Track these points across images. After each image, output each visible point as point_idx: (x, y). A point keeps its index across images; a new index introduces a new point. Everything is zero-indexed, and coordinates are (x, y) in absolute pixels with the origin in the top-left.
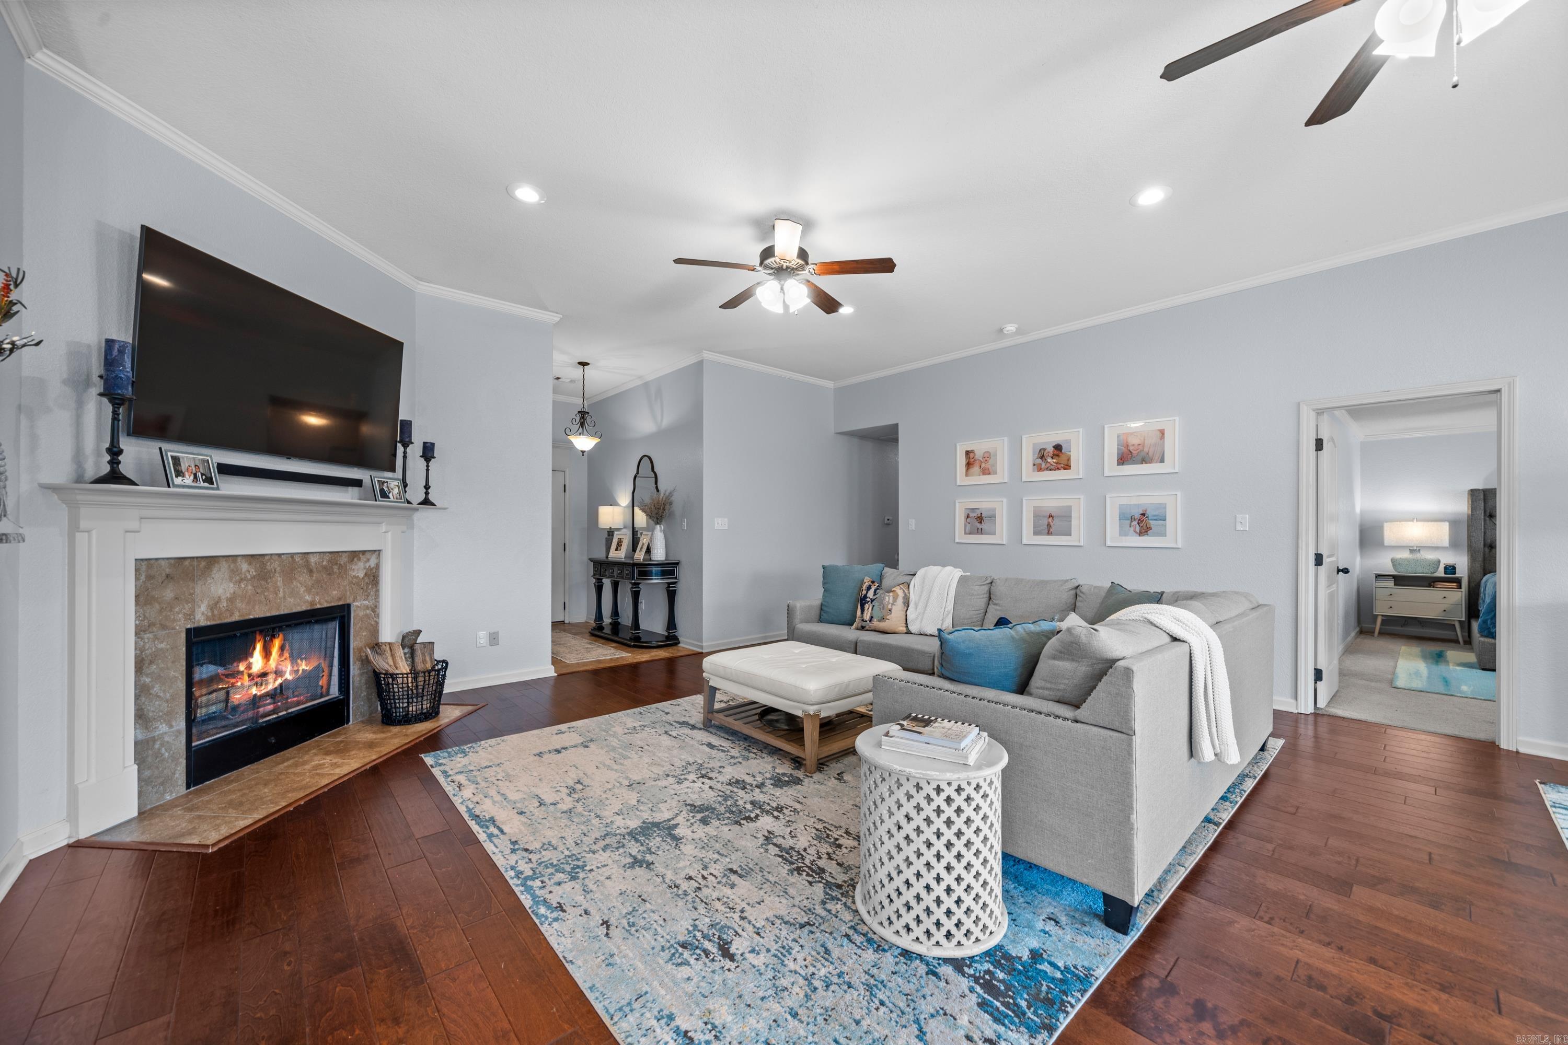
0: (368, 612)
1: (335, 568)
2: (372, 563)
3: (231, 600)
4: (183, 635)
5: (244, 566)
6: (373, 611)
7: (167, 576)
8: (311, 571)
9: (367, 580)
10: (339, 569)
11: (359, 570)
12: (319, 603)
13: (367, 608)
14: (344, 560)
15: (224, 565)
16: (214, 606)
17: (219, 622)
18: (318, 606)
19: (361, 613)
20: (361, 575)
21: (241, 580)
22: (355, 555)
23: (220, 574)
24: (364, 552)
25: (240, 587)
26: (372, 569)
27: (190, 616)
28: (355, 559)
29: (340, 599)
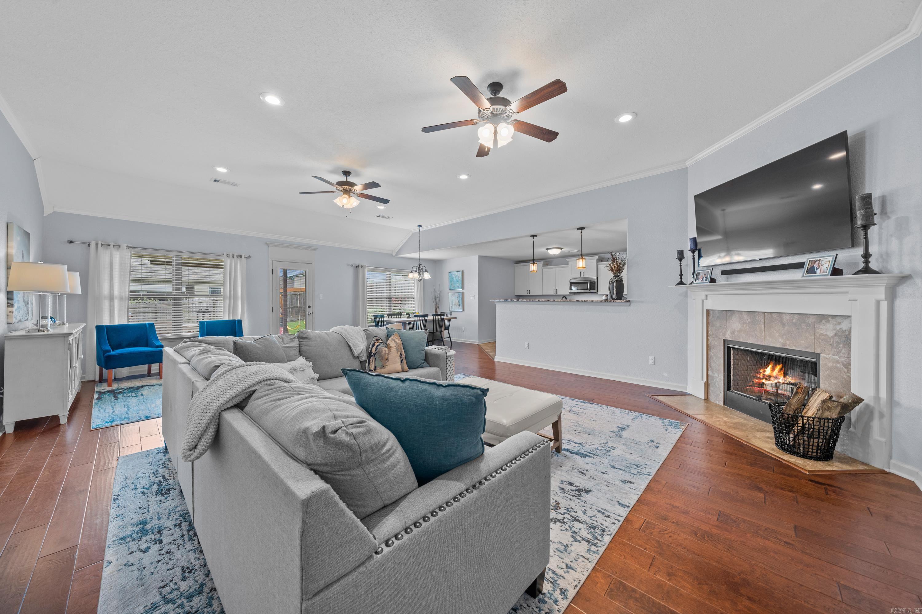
0: (838, 365)
1: (803, 326)
2: (844, 326)
3: (739, 331)
4: (722, 342)
5: (745, 317)
6: (845, 366)
7: (718, 317)
8: (783, 324)
9: (837, 339)
10: (806, 326)
11: (828, 329)
12: (789, 345)
13: (838, 362)
14: (811, 320)
15: (737, 315)
16: (732, 333)
17: (734, 340)
18: (788, 347)
19: (830, 365)
20: (830, 334)
21: (744, 323)
22: (823, 318)
23: (735, 318)
24: (834, 317)
25: (743, 326)
26: (843, 332)
27: (725, 334)
28: (824, 321)
29: (807, 348)
